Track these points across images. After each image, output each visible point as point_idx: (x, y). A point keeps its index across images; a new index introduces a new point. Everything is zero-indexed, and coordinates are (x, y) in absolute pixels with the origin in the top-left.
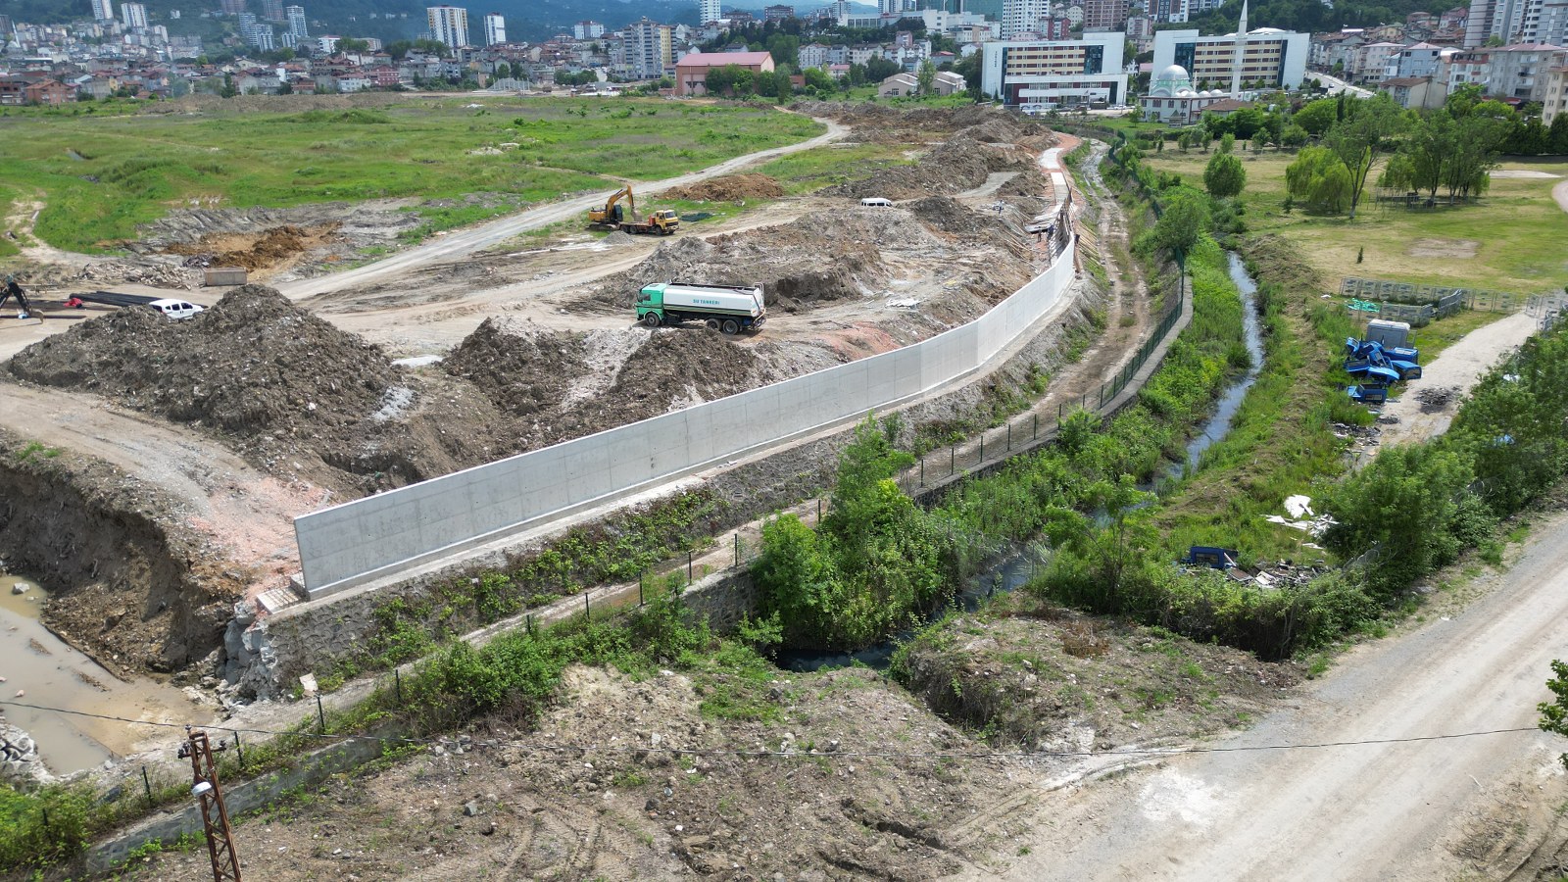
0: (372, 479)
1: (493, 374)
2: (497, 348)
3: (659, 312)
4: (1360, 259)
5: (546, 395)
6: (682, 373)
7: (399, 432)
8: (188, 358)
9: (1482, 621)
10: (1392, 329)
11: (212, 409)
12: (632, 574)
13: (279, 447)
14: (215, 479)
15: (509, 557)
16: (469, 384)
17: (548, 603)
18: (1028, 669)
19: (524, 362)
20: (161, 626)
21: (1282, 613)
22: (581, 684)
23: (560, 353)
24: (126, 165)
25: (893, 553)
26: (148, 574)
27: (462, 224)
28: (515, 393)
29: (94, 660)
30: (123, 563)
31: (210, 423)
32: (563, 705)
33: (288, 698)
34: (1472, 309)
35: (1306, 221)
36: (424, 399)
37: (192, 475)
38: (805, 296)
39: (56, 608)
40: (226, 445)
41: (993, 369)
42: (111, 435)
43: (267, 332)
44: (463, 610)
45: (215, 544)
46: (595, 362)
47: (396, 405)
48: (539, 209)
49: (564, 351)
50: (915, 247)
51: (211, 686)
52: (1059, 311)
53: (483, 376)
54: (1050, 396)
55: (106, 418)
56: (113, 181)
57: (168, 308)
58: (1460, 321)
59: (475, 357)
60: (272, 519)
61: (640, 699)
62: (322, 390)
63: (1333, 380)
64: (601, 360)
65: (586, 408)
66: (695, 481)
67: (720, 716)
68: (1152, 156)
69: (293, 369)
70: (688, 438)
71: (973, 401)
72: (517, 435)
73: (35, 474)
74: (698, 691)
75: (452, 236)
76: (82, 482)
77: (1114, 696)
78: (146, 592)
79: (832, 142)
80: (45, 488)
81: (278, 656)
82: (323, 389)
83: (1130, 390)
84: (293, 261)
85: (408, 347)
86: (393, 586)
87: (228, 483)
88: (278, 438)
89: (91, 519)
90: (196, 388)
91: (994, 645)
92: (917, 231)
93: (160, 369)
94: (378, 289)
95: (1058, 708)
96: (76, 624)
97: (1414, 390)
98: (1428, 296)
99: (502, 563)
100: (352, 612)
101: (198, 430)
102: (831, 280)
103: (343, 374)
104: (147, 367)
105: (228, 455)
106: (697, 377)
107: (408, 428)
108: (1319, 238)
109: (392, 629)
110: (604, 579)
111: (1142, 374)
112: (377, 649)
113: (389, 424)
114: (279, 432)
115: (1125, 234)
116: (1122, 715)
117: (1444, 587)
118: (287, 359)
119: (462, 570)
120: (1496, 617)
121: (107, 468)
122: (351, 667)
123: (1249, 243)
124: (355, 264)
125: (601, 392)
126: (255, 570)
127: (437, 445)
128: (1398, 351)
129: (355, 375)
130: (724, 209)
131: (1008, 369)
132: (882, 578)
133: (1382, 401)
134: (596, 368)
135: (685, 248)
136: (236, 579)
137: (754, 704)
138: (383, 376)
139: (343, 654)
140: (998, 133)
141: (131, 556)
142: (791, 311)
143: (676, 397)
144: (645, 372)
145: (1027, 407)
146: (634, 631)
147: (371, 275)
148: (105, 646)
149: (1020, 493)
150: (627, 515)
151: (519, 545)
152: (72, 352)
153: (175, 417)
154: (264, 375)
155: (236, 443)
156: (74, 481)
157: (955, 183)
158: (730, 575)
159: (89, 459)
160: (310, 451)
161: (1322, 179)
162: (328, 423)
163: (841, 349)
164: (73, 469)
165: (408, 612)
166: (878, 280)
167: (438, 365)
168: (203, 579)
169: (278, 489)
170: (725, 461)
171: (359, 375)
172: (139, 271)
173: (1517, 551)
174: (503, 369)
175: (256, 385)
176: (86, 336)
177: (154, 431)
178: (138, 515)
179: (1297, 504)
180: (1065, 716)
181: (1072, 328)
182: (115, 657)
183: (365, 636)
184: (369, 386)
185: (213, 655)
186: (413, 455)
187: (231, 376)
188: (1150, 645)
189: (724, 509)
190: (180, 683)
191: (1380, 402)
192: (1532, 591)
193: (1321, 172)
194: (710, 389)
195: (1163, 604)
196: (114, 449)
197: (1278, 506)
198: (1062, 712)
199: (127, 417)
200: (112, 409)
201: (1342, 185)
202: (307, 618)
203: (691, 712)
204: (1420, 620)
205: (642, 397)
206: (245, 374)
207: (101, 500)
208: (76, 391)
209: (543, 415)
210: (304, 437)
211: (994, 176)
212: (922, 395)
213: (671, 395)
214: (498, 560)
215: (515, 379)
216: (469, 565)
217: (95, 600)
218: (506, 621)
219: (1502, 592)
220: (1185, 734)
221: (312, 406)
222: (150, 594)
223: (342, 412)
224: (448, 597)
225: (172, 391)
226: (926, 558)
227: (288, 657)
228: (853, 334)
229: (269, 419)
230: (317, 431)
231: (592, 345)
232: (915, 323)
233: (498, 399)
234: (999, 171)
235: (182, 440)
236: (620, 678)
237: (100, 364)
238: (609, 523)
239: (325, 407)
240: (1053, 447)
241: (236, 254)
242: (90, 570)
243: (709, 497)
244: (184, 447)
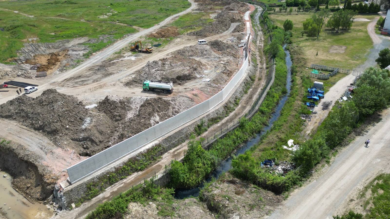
0: (83, 143)
1: (109, 111)
2: (110, 104)
3: (148, 88)
4: (317, 54)
5: (122, 116)
6: (153, 111)
7: (88, 131)
8: (37, 113)
9: (322, 182)
10: (319, 84)
11: (44, 128)
12: (143, 169)
13: (61, 139)
14: (47, 150)
15: (115, 168)
16: (104, 114)
17: (125, 178)
18: (227, 199)
19: (116, 107)
20: (39, 189)
22: (132, 208)
23: (125, 104)
24: (11, 26)
25: (200, 165)
26: (34, 176)
27: (99, 50)
28: (115, 116)
29: (25, 197)
30: (29, 173)
31: (44, 131)
32: (128, 214)
33: (69, 209)
34: (340, 73)
35: (307, 39)
36: (94, 120)
37: (41, 149)
38: (183, 80)
39: (14, 182)
40: (48, 138)
41: (226, 101)
42: (21, 135)
43: (55, 107)
44: (106, 183)
45: (49, 169)
46: (133, 106)
47: (87, 123)
48: (118, 42)
49: (126, 104)
50: (210, 57)
51: (52, 204)
52: (244, 78)
53: (107, 111)
54: (240, 105)
55: (19, 129)
56: (8, 31)
57: (29, 89)
58: (336, 77)
59: (105, 106)
60: (61, 160)
61: (145, 212)
62: (69, 121)
63: (304, 100)
64: (135, 106)
65: (131, 121)
66: (157, 142)
67: (162, 216)
68: (272, 14)
69: (62, 117)
70: (155, 132)
71: (221, 111)
72: (116, 127)
73: (5, 148)
74: (158, 209)
75: (97, 54)
76: (16, 151)
77: (244, 207)
78: (35, 180)
79: (193, 10)
80: (8, 152)
81: (66, 200)
82: (70, 121)
83: (257, 108)
84: (57, 66)
85: (88, 101)
86: (90, 179)
87: (50, 151)
88: (60, 136)
89: (20, 161)
90: (40, 122)
91: (221, 192)
92: (211, 52)
93: (30, 115)
94: (80, 77)
95: (232, 211)
96: (20, 187)
97: (322, 102)
98: (330, 69)
99: (114, 170)
100: (81, 187)
101: (41, 133)
102: (189, 75)
103: (74, 117)
104: (27, 114)
105: (49, 142)
106: (157, 111)
107: (90, 130)
108: (309, 46)
109: (90, 190)
110: (137, 170)
111: (260, 102)
112: (87, 195)
113: (86, 129)
114: (60, 135)
115: (263, 45)
116: (245, 212)
117: (316, 171)
118: (61, 115)
119: (105, 173)
120: (325, 180)
121: (21, 147)
122: (82, 200)
123: (292, 48)
124: (74, 66)
125: (135, 116)
126: (59, 176)
127: (97, 132)
128: (320, 91)
129: (77, 116)
130: (164, 41)
131: (230, 100)
132: (198, 171)
133: (314, 106)
134: (133, 108)
136: (55, 179)
137: (169, 211)
138: (83, 115)
139: (80, 197)
140: (234, 8)
141: (30, 171)
142: (180, 84)
144: (145, 111)
145: (234, 110)
146: (143, 192)
147: (77, 71)
148: (27, 194)
149: (230, 142)
150: (142, 154)
151: (118, 165)
152: (8, 109)
153: (35, 129)
154: (56, 119)
155: (51, 138)
156: (14, 151)
157: (222, 30)
158: (164, 174)
159: (17, 144)
160: (68, 138)
161: (311, 27)
162: (72, 130)
163: (191, 97)
164: (14, 148)
165: (94, 185)
166: (201, 72)
167: (96, 108)
168: (47, 180)
169: (62, 151)
170: (164, 135)
171: (78, 116)
172: (20, 73)
173: (334, 159)
174: (111, 109)
175: (54, 122)
176: (11, 104)
177: (31, 133)
178: (31, 162)
179: (290, 142)
180: (234, 213)
181: (246, 83)
182: (30, 197)
183: (85, 192)
184: (80, 119)
185: (51, 196)
186: (92, 136)
187: (48, 119)
188: (253, 191)
189: (164, 149)
190: (45, 204)
191: (313, 107)
192: (334, 172)
193: (311, 25)
194: (160, 114)
195: (257, 179)
196: (22, 140)
197: (286, 144)
198: (233, 212)
199: (24, 129)
200: (20, 126)
201: (316, 29)
202: (71, 190)
203: (156, 214)
204: (310, 181)
205: (145, 118)
206: (51, 119)
207: (22, 157)
208: (11, 120)
209: (122, 121)
210: (66, 135)
211: (232, 24)
212: (210, 111)
213: (151, 117)
214: (113, 169)
215: (114, 112)
216: (106, 172)
217: (23, 180)
218: (116, 184)
219: (328, 172)
220: (257, 217)
221: (68, 127)
222: (36, 181)
223: (74, 126)
224: (102, 180)
225: (34, 122)
226: (208, 164)
227: (68, 200)
228: (194, 92)
229: (58, 131)
230: (69, 133)
231: (132, 101)
232: (209, 87)
233: (111, 117)
234: (234, 22)
235: (37, 136)
236: (140, 206)
237: (16, 113)
238: (138, 156)
239: (71, 126)
240: (238, 128)
241: (43, 66)
242: (21, 172)
243: (160, 146)
244: (39, 139)
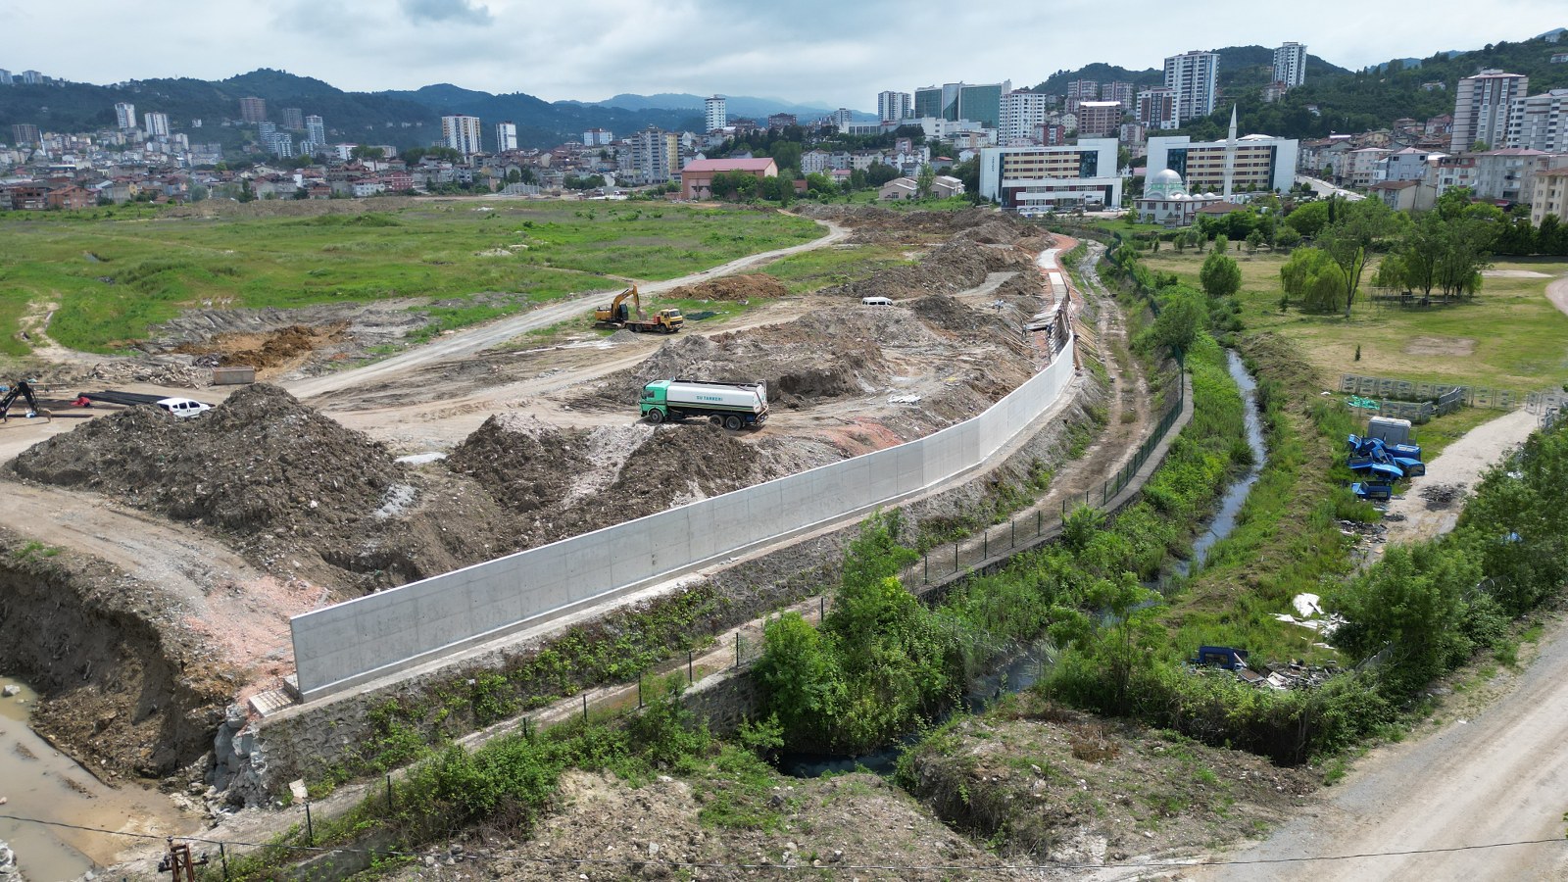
0: (371, 577)
1: (496, 471)
2: (501, 445)
3: (662, 408)
4: (1358, 357)
5: (548, 491)
6: (684, 468)
7: (400, 530)
8: (192, 456)
9: (1500, 724)
10: (1392, 426)
11: (213, 507)
12: (631, 675)
13: (279, 545)
14: (213, 578)
15: (506, 657)
16: (471, 481)
17: (545, 705)
18: (1037, 774)
19: (527, 459)
20: (151, 729)
21: (1295, 716)
22: (577, 790)
23: (564, 450)
24: (141, 268)
25: (897, 653)
26: (140, 676)
27: (470, 324)
28: (517, 490)
29: (81, 765)
30: (117, 665)
31: (211, 521)
32: (558, 813)
33: (277, 805)
34: (1472, 406)
35: (1302, 320)
36: (426, 497)
37: (190, 574)
38: (808, 393)
39: (46, 711)
40: (225, 544)
41: (996, 465)
42: (111, 534)
43: (272, 430)
44: (459, 712)
45: (210, 644)
46: (598, 458)
47: (398, 501)
48: (546, 308)
49: (568, 448)
50: (915, 344)
51: (199, 793)
52: (1060, 407)
53: (486, 473)
54: (1053, 493)
55: (107, 517)
56: (128, 282)
57: (175, 407)
58: (1461, 418)
59: (479, 454)
60: (269, 619)
61: (638, 806)
62: (324, 487)
63: (1336, 477)
64: (604, 457)
65: (588, 505)
66: (696, 578)
67: (720, 825)
68: (1148, 256)
69: (296, 467)
70: (690, 535)
71: (975, 497)
72: (518, 532)
73: (32, 573)
74: (698, 798)
75: (459, 335)
76: (79, 582)
77: (1126, 803)
78: (138, 695)
79: (834, 243)
80: (41, 589)
81: (268, 761)
82: (326, 487)
83: (1133, 486)
84: (301, 359)
85: (412, 445)
86: (388, 687)
87: (226, 582)
88: (278, 536)
89: (86, 620)
90: (199, 486)
91: (1002, 749)
92: (918, 329)
93: (164, 467)
94: (385, 387)
95: (1068, 815)
96: (65, 728)
97: (1419, 487)
98: (1428, 393)
99: (499, 663)
100: (345, 715)
101: (199, 529)
102: (834, 377)
103: (346, 471)
104: (150, 466)
105: (227, 554)
106: (700, 473)
107: (408, 526)
108: (1316, 336)
109: (386, 733)
110: (603, 679)
111: (1145, 470)
112: (369, 753)
113: (390, 522)
114: (280, 530)
115: (1124, 332)
116: (1134, 823)
117: (1459, 689)
118: (291, 457)
119: (459, 671)
120: (1514, 720)
121: (105, 567)
122: (343, 772)
123: (1247, 341)
124: (362, 362)
125: (603, 488)
126: (249, 672)
127: (438, 542)
128: (1401, 448)
129: (358, 472)
130: (728, 307)
131: (1011, 465)
132: (886, 679)
133: (1387, 498)
134: (599, 464)
135: (689, 346)
136: (229, 681)
137: (755, 812)
138: (386, 473)
139: (335, 759)
140: (996, 234)
141: (124, 657)
142: (794, 407)
143: (678, 493)
144: (648, 468)
145: (1031, 503)
146: (633, 735)
147: (378, 373)
148: (94, 751)
149: (1025, 591)
150: (627, 613)
151: (517, 645)
152: (77, 450)
153: (176, 516)
154: (268, 473)
155: (235, 542)
156: (71, 581)
157: (955, 283)
158: (731, 675)
159: (88, 559)
160: (310, 550)
161: (1316, 279)
162: (329, 521)
163: (843, 444)
164: (71, 568)
165: (403, 715)
166: (880, 377)
167: (441, 462)
168: (195, 681)
169: (276, 588)
170: (727, 557)
171: (362, 473)
172: (148, 371)
173: (1532, 651)
174: (505, 465)
175: (258, 483)
176: (92, 434)
177: (154, 529)
178: (134, 615)
179: (1306, 602)
180: (1076, 824)
181: (1074, 424)
182: (103, 762)
183: (358, 740)
184: (371, 483)
185: (202, 760)
186: (413, 553)
187: (234, 474)
188: (1162, 749)
189: (725, 607)
190: (168, 789)
191: (1385, 499)
192: (1549, 693)
193: (1315, 272)
194: (712, 485)
195: (1174, 706)
196: (114, 548)
197: (1287, 605)
198: (1073, 819)
199: (129, 516)
200: (114, 508)
201: (1336, 284)
202: (300, 721)
203: (690, 820)
204: (1437, 723)
205: (644, 493)
206: (248, 472)
207: (98, 600)
208: (78, 489)
209: (544, 512)
210: (304, 535)
211: (993, 275)
212: (925, 491)
213: (673, 491)
214: (496, 660)
215: (517, 476)
216: (465, 666)
217: (87, 702)
218: (502, 723)
219: (1518, 694)
220: (1200, 843)
221: (314, 504)
222: (142, 696)
223: (343, 509)
224: (444, 699)
225: (175, 489)
226: (931, 658)
227: (279, 762)
228: (855, 429)
229: (270, 517)
230: (317, 529)
231: (595, 441)
232: (917, 419)
233: (500, 496)
234: (998, 271)
235: (182, 539)
236: (617, 784)
237: (104, 462)
238: (609, 622)
239: (327, 504)
240: (1058, 544)
241: (246, 353)
242: (82, 671)
243: (710, 595)
244: (184, 545)
